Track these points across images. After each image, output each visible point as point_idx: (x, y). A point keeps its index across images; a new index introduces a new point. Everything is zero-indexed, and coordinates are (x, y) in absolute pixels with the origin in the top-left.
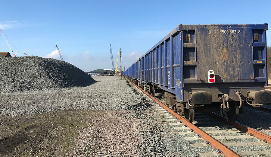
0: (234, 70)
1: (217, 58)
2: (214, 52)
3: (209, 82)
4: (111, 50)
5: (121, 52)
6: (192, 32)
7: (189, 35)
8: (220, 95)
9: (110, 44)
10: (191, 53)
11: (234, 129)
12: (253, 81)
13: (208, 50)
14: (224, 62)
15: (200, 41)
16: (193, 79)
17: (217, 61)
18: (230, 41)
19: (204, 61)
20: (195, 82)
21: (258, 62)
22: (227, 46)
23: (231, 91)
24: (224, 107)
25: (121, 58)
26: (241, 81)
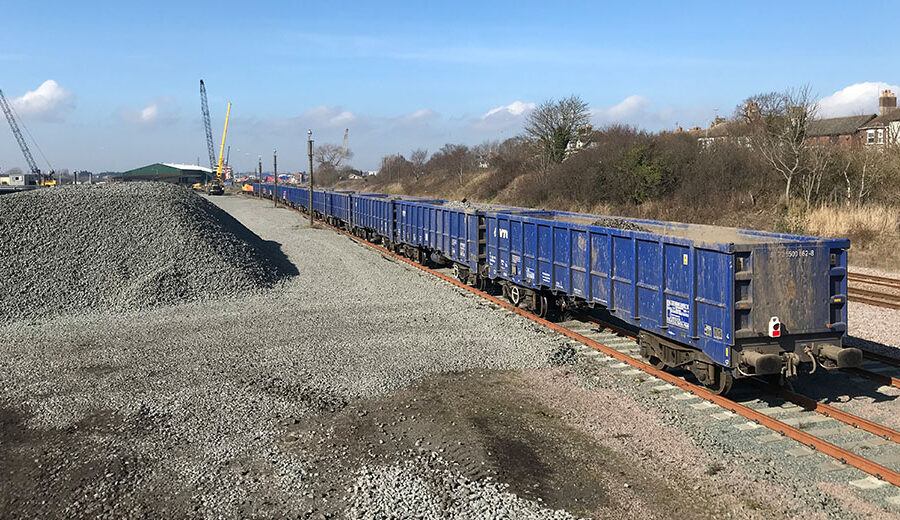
0: (803, 313)
1: (781, 297)
2: (777, 286)
3: (771, 335)
4: (204, 101)
5: (311, 142)
6: (746, 255)
7: (741, 259)
8: (781, 354)
9: (202, 82)
10: (743, 288)
11: (788, 404)
12: (830, 330)
13: (768, 283)
14: (791, 302)
15: (758, 270)
16: (747, 330)
17: (781, 300)
18: (800, 269)
19: (764, 301)
20: (750, 336)
21: (836, 300)
22: (795, 276)
23: (797, 346)
24: (789, 374)
25: (311, 160)
26: (813, 331)
